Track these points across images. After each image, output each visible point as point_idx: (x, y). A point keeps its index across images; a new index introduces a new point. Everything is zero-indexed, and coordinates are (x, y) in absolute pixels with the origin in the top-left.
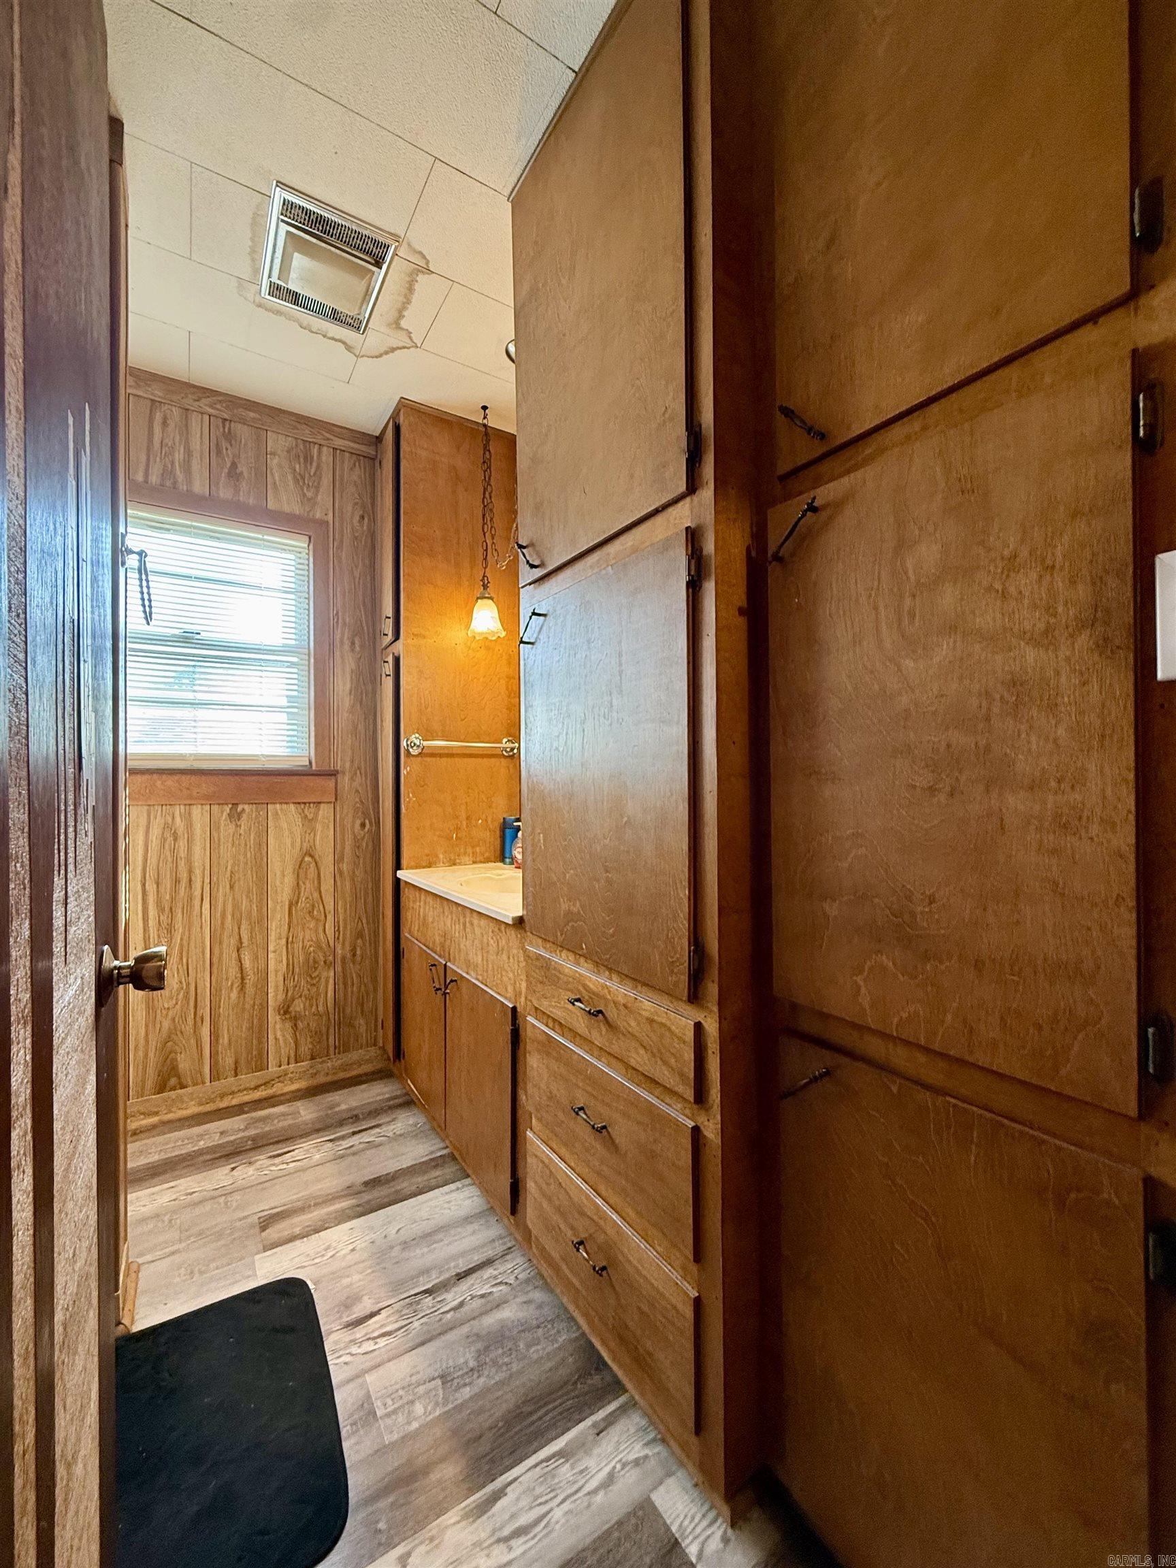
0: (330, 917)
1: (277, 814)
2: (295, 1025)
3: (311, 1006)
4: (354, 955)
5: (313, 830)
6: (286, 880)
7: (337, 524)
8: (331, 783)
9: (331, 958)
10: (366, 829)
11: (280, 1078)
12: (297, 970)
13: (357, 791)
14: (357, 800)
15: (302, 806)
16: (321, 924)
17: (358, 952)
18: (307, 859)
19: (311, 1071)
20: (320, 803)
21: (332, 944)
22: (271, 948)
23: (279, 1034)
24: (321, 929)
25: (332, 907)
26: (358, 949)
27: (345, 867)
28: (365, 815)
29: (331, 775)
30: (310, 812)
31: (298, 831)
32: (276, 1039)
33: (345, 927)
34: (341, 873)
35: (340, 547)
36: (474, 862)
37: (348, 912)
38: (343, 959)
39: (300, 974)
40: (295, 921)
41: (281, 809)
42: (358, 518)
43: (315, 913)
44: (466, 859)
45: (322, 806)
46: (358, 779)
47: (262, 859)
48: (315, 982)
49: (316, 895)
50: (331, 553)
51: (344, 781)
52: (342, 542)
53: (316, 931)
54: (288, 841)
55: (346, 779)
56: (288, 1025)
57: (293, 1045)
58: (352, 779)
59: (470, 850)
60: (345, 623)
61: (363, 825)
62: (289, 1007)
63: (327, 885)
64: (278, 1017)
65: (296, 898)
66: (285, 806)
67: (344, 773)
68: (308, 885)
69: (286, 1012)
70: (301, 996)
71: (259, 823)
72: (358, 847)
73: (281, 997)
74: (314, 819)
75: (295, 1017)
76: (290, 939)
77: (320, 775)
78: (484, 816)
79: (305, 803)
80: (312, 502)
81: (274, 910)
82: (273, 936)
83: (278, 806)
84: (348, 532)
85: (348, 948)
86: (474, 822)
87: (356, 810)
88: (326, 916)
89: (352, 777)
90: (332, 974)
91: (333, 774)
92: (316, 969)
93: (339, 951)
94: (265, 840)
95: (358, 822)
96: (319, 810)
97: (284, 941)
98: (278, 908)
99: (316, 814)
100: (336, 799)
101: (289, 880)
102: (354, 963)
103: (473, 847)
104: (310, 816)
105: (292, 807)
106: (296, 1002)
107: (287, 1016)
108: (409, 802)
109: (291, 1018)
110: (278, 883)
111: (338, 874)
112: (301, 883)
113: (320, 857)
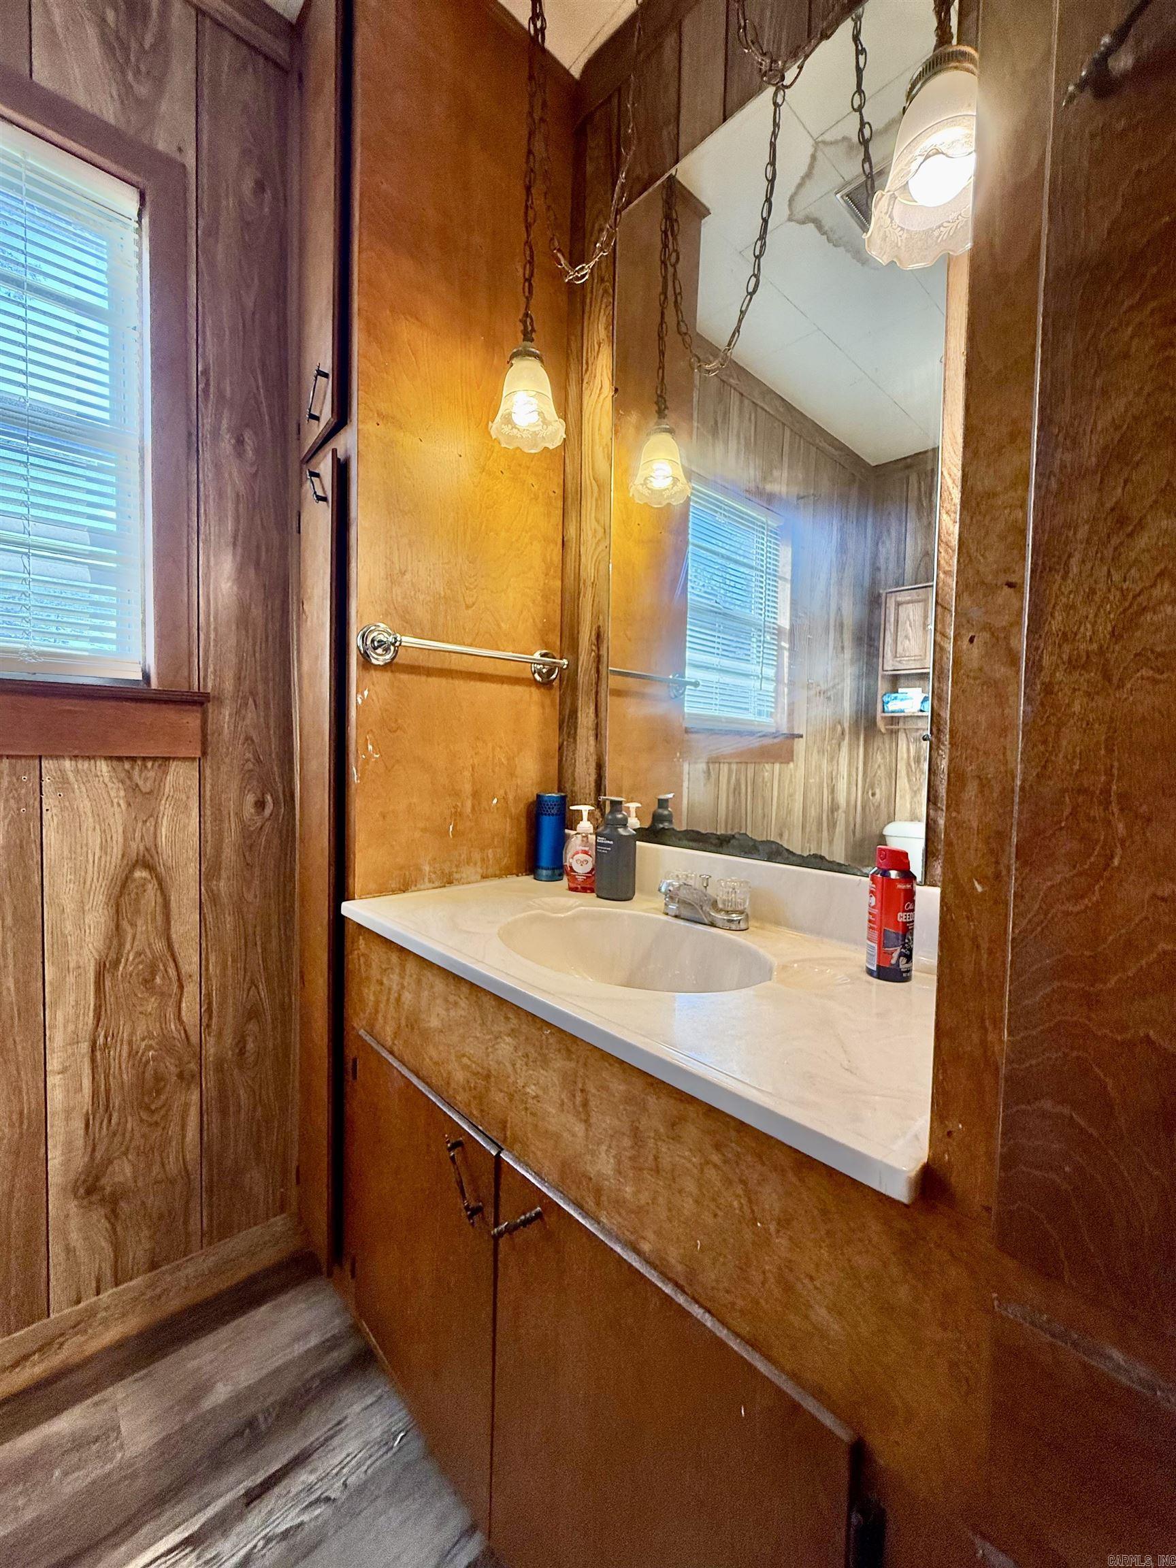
0: (191, 989)
1: (65, 780)
2: (114, 1211)
3: (149, 1166)
4: (242, 1052)
5: (153, 815)
6: (90, 919)
7: (204, 181)
8: (191, 720)
9: (193, 1066)
10: (267, 812)
11: (78, 1326)
12: (116, 1101)
13: (248, 738)
14: (249, 755)
15: (127, 765)
16: (172, 1002)
17: (250, 1046)
18: (140, 874)
19: (149, 1294)
20: (167, 759)
21: (194, 1039)
22: (54, 1064)
23: (75, 1238)
24: (170, 1013)
25: (195, 968)
26: (250, 1040)
27: (222, 886)
28: (265, 786)
29: (194, 703)
30: (145, 777)
31: (117, 817)
32: (69, 1250)
33: (222, 1003)
34: (215, 899)
35: (212, 231)
36: (484, 877)
37: (229, 972)
38: (219, 1067)
39: (122, 1109)
40: (110, 999)
41: (77, 771)
42: (251, 184)
43: (158, 980)
44: (469, 872)
45: (173, 765)
46: (250, 715)
47: (27, 878)
48: (156, 1118)
49: (159, 945)
50: (192, 240)
51: (224, 717)
52: (215, 219)
53: (162, 1019)
54: (95, 840)
55: (226, 712)
56: (98, 1216)
57: (108, 1251)
58: (238, 713)
59: (477, 856)
60: (221, 395)
61: (260, 805)
62: (97, 1178)
63: (186, 924)
64: (73, 1206)
65: (113, 955)
66: (84, 765)
67: (219, 700)
68: (141, 928)
69: (89, 1192)
70: (125, 1153)
71: (18, 800)
72: (251, 846)
73: (80, 1161)
74: (153, 794)
75: (113, 1193)
76: (101, 1040)
77: (166, 702)
78: (502, 792)
79: (133, 759)
80: (146, 108)
81: (59, 987)
82: (58, 1038)
83: (67, 764)
84: (229, 203)
85: (229, 1040)
86: (484, 804)
87: (247, 776)
88: (181, 987)
89: (238, 712)
90: (195, 1097)
91: (198, 701)
92: (159, 1092)
93: (211, 1049)
94: (34, 835)
95: (250, 799)
96: (166, 773)
97: (85, 1047)
98: (71, 979)
99: (160, 782)
100: (204, 753)
101: (97, 919)
102: (240, 1067)
103: (482, 849)
104: (145, 787)
105: (103, 767)
106: (116, 1166)
107: (95, 1198)
108: (367, 761)
109: (103, 1200)
110: (69, 927)
111: (208, 902)
112: (125, 924)
113: (168, 869)
